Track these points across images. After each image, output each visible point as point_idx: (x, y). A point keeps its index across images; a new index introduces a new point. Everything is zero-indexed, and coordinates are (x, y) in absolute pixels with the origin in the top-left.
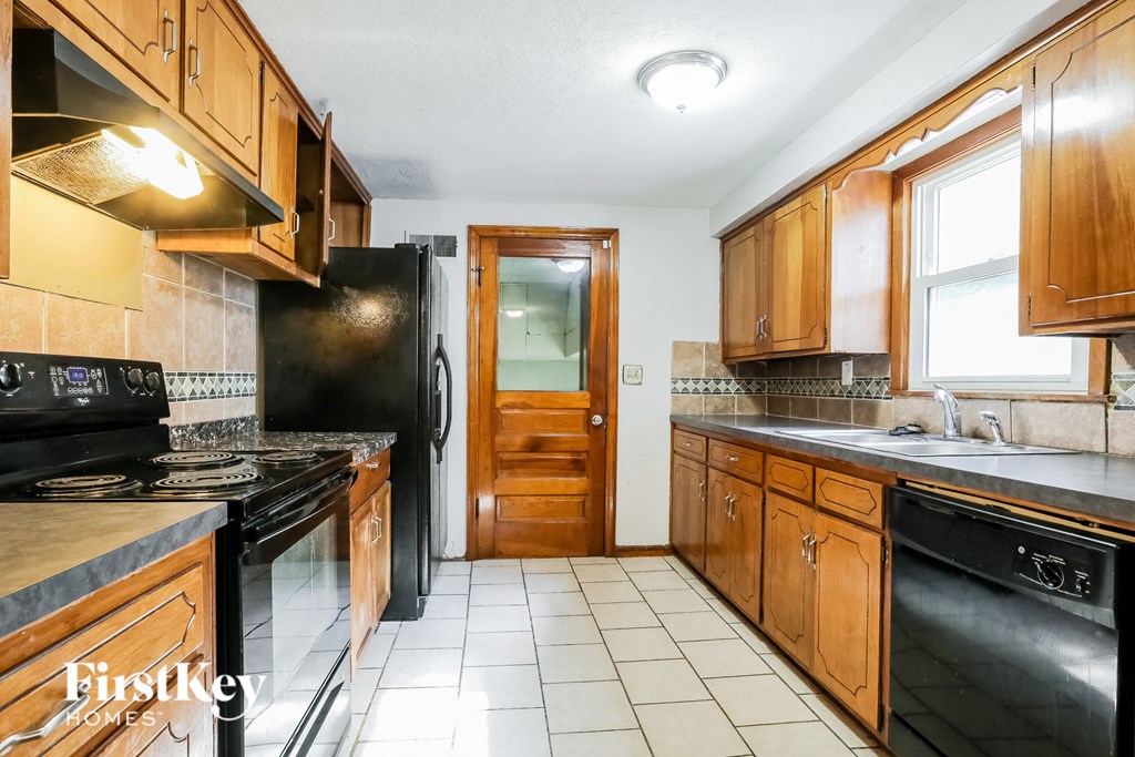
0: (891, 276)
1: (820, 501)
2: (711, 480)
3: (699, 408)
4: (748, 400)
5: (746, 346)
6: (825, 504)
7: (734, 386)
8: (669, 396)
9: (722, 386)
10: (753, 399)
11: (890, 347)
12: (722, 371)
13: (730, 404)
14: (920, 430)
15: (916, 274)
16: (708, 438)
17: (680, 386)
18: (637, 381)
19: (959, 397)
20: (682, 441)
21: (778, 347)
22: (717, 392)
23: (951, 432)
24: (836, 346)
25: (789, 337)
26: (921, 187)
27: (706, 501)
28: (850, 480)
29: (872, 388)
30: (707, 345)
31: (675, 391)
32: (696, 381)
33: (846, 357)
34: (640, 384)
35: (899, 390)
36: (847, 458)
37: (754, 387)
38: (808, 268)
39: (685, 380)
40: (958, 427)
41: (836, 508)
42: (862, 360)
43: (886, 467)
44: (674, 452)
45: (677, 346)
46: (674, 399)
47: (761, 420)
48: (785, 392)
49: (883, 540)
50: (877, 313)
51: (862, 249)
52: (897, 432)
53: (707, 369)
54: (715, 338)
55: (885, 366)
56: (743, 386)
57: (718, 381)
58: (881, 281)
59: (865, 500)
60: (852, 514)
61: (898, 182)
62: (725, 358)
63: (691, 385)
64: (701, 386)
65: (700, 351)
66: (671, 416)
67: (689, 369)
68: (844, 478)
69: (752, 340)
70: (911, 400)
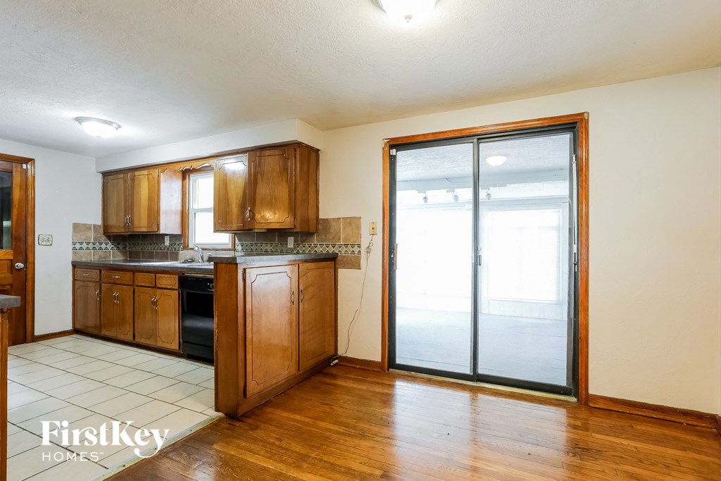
0: (183, 206)
1: (158, 285)
2: (103, 289)
3: (90, 257)
4: (119, 253)
5: (119, 227)
6: (160, 286)
7: (110, 246)
8: (71, 252)
9: (103, 246)
10: (121, 252)
11: (182, 232)
12: (104, 238)
13: (108, 255)
14: (193, 261)
15: (191, 207)
16: (100, 271)
17: (78, 246)
18: (49, 244)
19: (203, 249)
20: (81, 273)
21: (136, 230)
22: (101, 249)
23: (200, 260)
24: (162, 231)
25: (142, 225)
26: (193, 177)
27: (100, 299)
28: (168, 276)
29: (176, 246)
30: (94, 226)
31: (74, 249)
32: (88, 244)
33: (167, 235)
34: (51, 245)
35: (186, 247)
36: (167, 269)
37: (121, 246)
38: (150, 199)
39: (81, 243)
40: (202, 258)
41: (164, 286)
42: (172, 236)
43: (179, 270)
44: (74, 280)
45: (76, 226)
46: (74, 253)
47: (126, 261)
48: (139, 248)
49: (179, 292)
50: (178, 219)
51: (172, 196)
52: (186, 262)
53: (94, 238)
54: (99, 222)
55: (180, 239)
56: (115, 246)
57: (101, 244)
58: (179, 208)
59: (172, 281)
60: (169, 287)
61: (185, 174)
62: (106, 233)
63: (84, 246)
64: (91, 246)
65: (90, 229)
66: (72, 262)
67: (84, 237)
68: (166, 276)
69: (122, 225)
70: (190, 251)
